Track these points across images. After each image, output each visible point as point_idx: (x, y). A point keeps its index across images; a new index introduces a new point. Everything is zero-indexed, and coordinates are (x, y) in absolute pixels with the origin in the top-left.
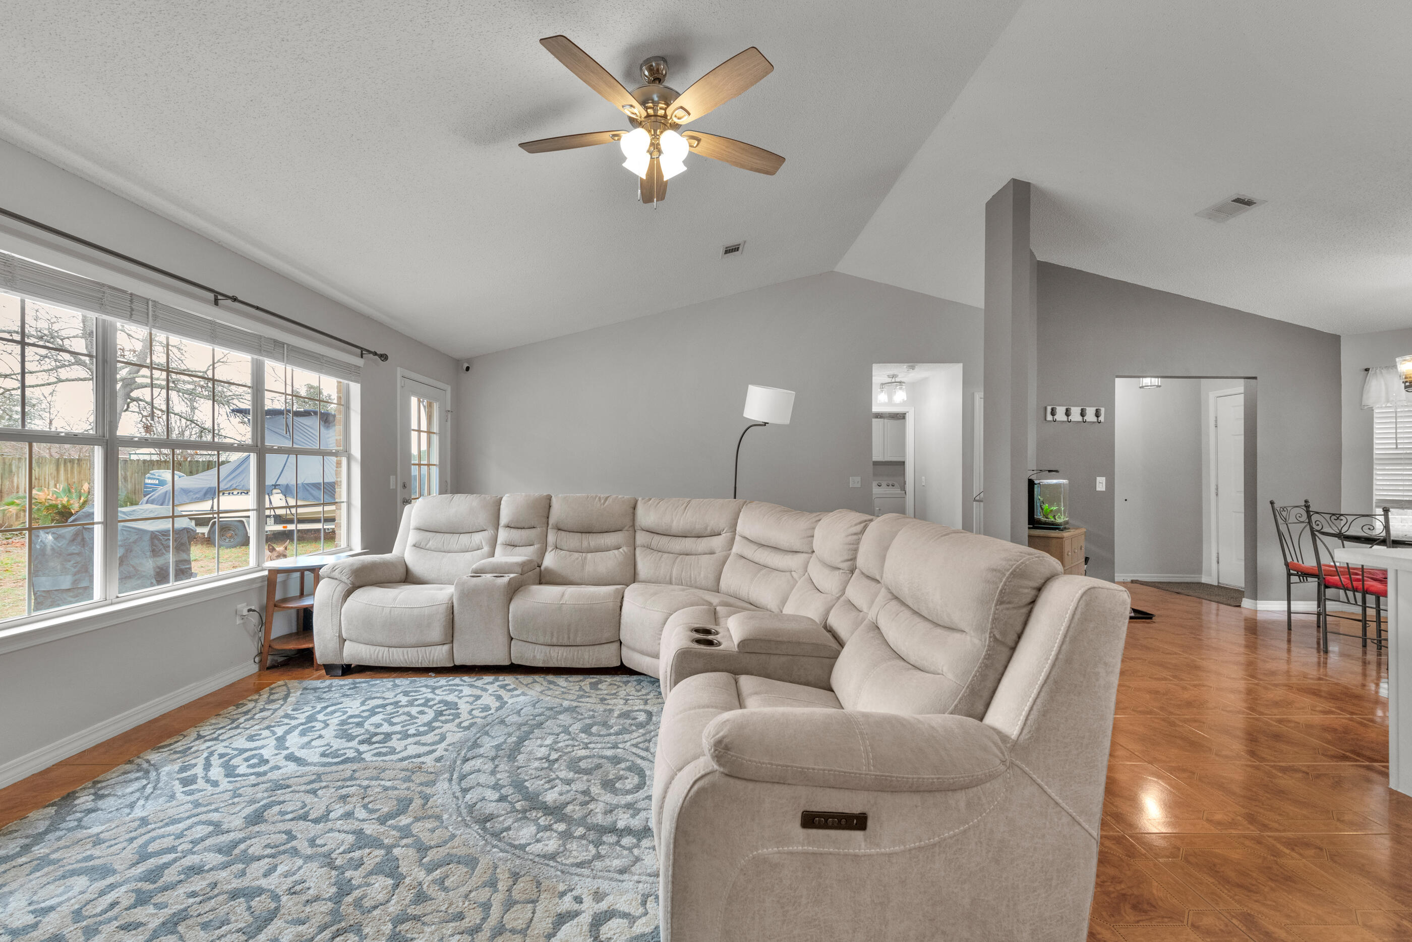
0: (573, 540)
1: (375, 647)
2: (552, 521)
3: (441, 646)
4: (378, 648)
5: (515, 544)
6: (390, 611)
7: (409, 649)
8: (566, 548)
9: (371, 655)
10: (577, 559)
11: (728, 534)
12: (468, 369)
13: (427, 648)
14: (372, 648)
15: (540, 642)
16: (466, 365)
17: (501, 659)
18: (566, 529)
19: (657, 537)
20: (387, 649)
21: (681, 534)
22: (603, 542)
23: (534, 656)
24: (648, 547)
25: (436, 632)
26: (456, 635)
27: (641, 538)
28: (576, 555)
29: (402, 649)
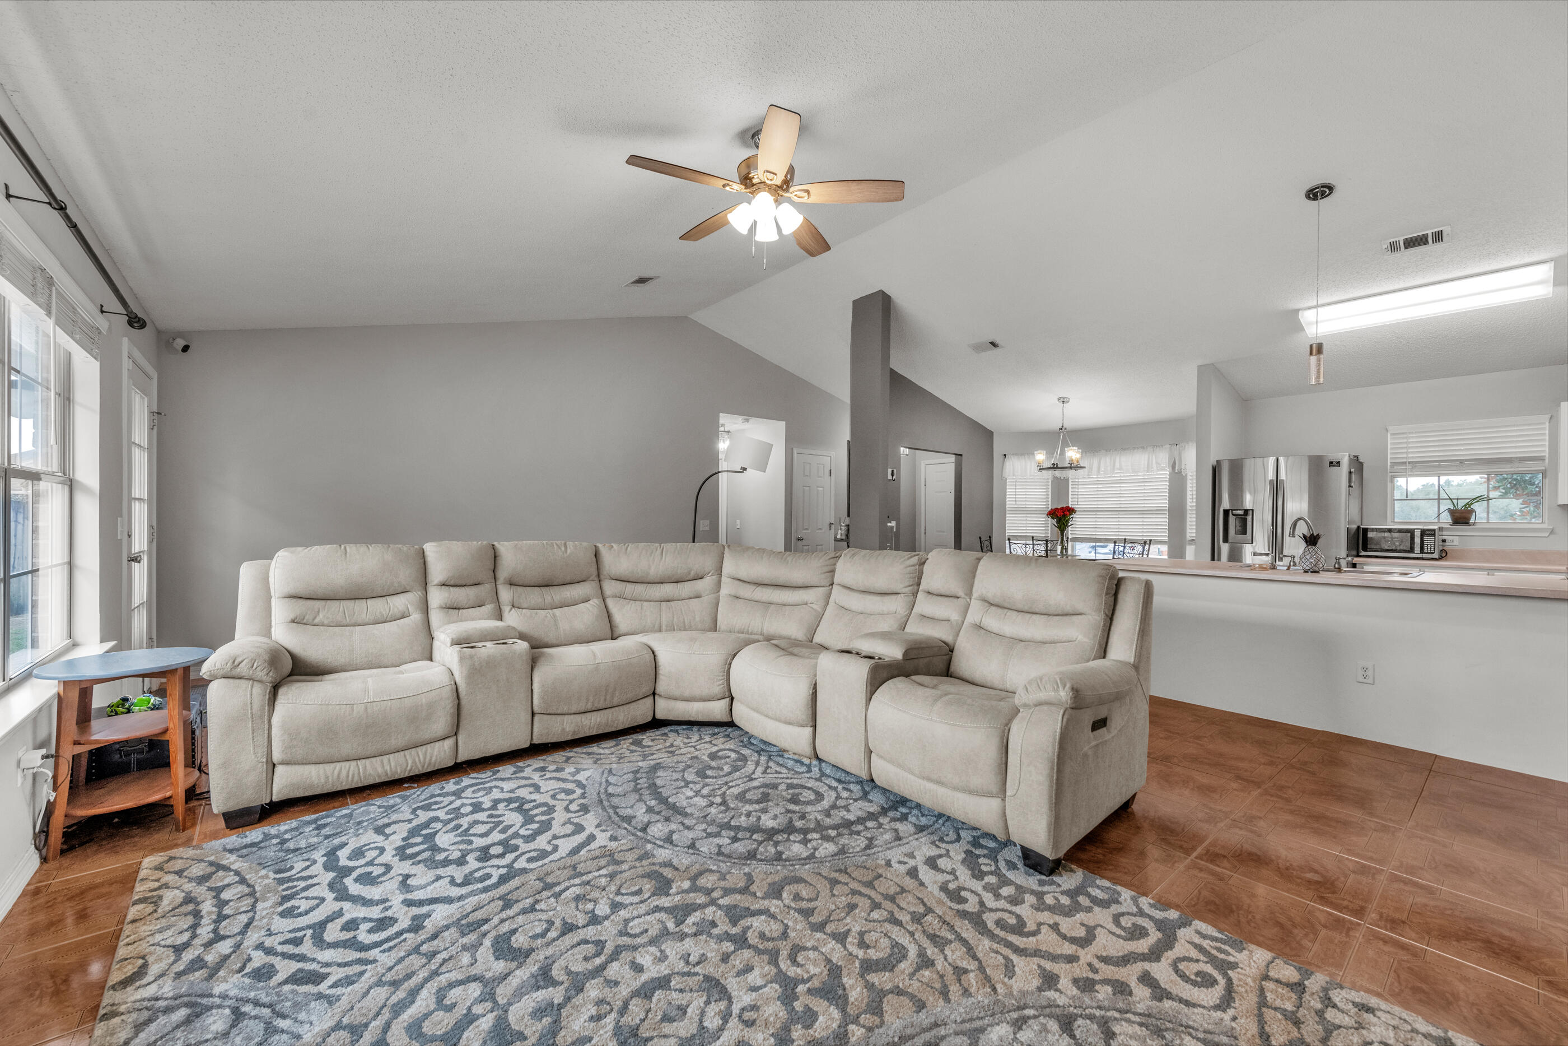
0: (535, 596)
1: (333, 765)
2: (503, 574)
3: (441, 743)
4: (338, 765)
5: (460, 605)
6: (366, 709)
7: (391, 756)
8: (525, 605)
9: (327, 777)
10: (546, 617)
11: (714, 577)
12: (186, 348)
13: (419, 749)
14: (329, 768)
15: (572, 712)
16: (180, 343)
17: (522, 742)
18: (520, 583)
19: (629, 586)
20: (354, 763)
21: (658, 581)
22: (569, 595)
23: (563, 729)
24: (621, 597)
25: (441, 724)
26: (463, 723)
27: (610, 587)
28: (542, 613)
29: (378, 758)
